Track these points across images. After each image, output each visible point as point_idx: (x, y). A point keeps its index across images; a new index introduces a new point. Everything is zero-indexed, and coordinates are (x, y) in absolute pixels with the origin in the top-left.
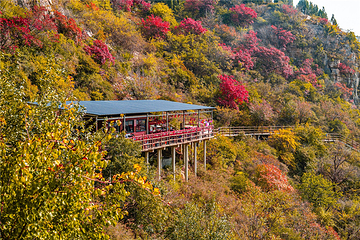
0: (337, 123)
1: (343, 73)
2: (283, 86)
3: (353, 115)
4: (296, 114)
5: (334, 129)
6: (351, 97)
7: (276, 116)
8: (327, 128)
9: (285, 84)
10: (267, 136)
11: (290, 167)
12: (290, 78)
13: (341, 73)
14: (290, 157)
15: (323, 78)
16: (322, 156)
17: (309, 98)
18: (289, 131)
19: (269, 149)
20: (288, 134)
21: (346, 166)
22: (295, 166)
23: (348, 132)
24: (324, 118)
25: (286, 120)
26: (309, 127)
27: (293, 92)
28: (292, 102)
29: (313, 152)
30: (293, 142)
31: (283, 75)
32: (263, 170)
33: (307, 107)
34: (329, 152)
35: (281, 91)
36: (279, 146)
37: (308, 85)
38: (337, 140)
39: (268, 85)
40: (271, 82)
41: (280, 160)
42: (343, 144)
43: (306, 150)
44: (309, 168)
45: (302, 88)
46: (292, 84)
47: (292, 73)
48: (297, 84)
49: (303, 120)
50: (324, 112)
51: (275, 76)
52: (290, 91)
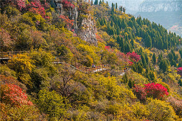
0: (63, 48)
1: (65, 8)
2: (18, 17)
3: (75, 41)
4: (30, 41)
5: (61, 53)
6: (73, 27)
7: (14, 43)
8: (56, 53)
9: (19, 16)
10: (6, 60)
11: (27, 86)
12: (23, 11)
13: (64, 7)
14: (27, 78)
15: (50, 11)
16: (53, 75)
17: (40, 27)
18: (25, 55)
19: (9, 71)
20: (25, 58)
21: (72, 83)
22: (32, 85)
23: (72, 55)
24: (53, 44)
25: (22, 46)
26: (42, 52)
27: (27, 22)
28: (26, 31)
29: (46, 73)
30: (30, 65)
31: (18, 7)
32: (6, 90)
33: (39, 35)
34: (58, 72)
35: (16, 21)
36: (18, 68)
37: (39, 17)
38: (64, 62)
39: (5, 16)
40: (7, 13)
41: (19, 80)
42: (69, 65)
43: (40, 71)
44: (43, 86)
45: (34, 19)
46: (26, 16)
47: (25, 6)
48: (30, 16)
49: (36, 46)
50: (53, 39)
51: (10, 8)
52: (24, 22)
